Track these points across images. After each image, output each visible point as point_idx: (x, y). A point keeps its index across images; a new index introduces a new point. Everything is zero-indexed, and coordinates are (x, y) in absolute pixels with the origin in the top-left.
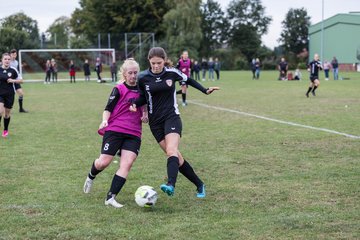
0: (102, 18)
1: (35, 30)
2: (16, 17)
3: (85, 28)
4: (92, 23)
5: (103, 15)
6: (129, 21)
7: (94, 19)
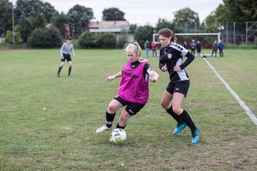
0: (235, 10)
1: (197, 20)
2: (184, 10)
3: (223, 18)
4: (227, 15)
5: (235, 8)
6: (254, 12)
7: (229, 12)
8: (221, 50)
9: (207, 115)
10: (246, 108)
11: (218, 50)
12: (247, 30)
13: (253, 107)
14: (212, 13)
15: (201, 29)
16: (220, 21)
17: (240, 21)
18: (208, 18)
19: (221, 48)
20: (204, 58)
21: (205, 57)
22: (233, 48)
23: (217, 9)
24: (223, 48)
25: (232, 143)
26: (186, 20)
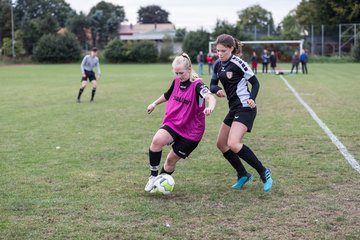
0: (323, 8)
1: (271, 22)
2: (252, 9)
3: (307, 19)
4: (312, 15)
5: (323, 6)
6: (350, 11)
7: (315, 11)
8: (304, 64)
9: (286, 156)
10: (340, 145)
11: (300, 65)
12: (340, 36)
13: (350, 144)
14: (291, 12)
15: (277, 34)
16: (302, 23)
17: (331, 23)
18: (285, 19)
19: (304, 61)
20: (281, 76)
21: (282, 73)
22: (321, 61)
23: (299, 7)
24: (307, 61)
25: (321, 195)
26: (255, 22)
